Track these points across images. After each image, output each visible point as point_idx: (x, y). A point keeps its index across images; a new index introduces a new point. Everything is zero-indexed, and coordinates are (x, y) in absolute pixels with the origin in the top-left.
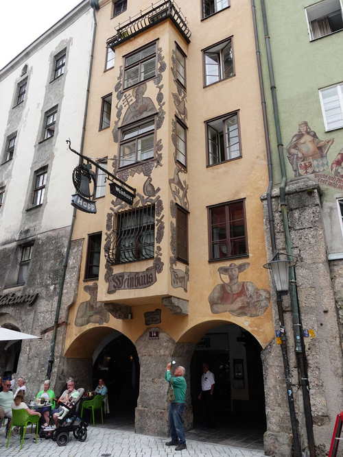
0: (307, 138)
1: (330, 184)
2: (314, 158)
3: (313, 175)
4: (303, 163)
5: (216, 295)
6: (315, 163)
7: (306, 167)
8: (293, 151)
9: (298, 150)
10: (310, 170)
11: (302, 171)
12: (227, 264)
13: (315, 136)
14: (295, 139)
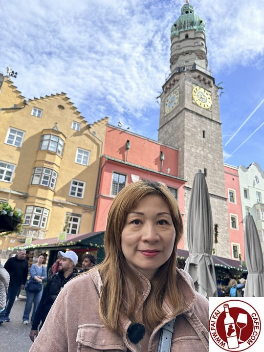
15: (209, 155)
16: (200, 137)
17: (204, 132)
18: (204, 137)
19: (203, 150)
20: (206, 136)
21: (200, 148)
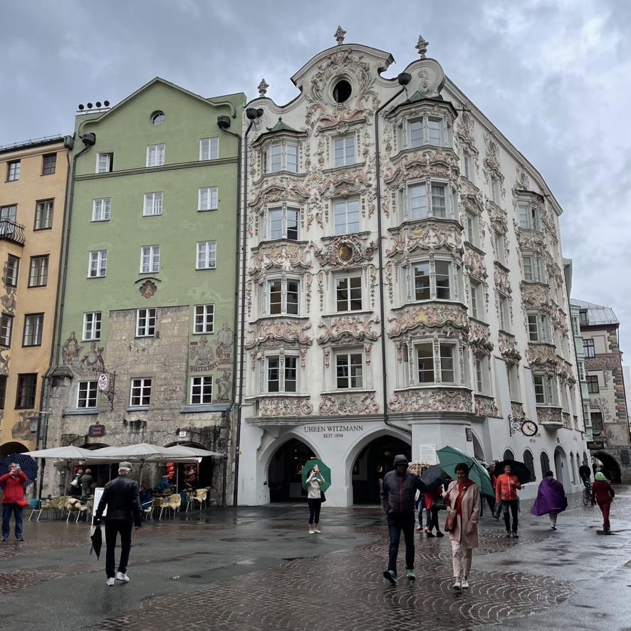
0: (73, 343)
1: (77, 373)
2: (74, 356)
4: (68, 357)
5: (16, 428)
6: (73, 359)
7: (69, 360)
8: (65, 349)
9: (67, 349)
10: (70, 363)
11: (66, 362)
12: (23, 411)
13: (76, 342)
14: (67, 342)
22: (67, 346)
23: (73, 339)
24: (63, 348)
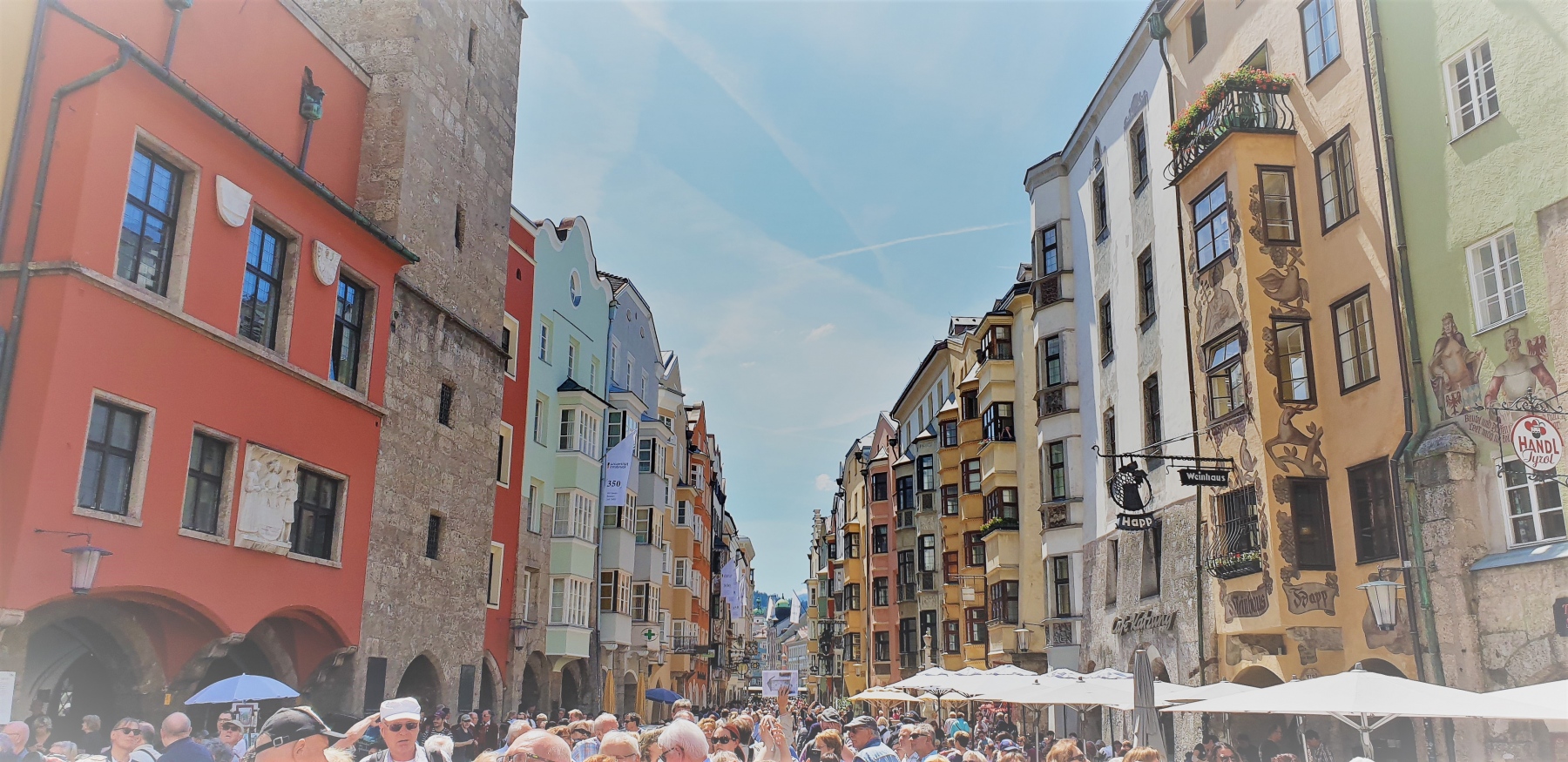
0: (1453, 346)
1: (1485, 433)
2: (1465, 386)
3: (1463, 416)
4: (1450, 394)
6: (1464, 394)
7: (1455, 402)
8: (1438, 371)
9: (1443, 368)
10: (1459, 408)
11: (1449, 410)
12: (1376, 568)
13: (1462, 342)
14: (1438, 348)
15: (477, 147)
16: (461, 50)
17: (473, 32)
18: (470, 58)
19: (463, 120)
20: (477, 51)
21: (456, 108)
22: (1439, 362)
23: (1452, 335)
24: (1431, 369)
